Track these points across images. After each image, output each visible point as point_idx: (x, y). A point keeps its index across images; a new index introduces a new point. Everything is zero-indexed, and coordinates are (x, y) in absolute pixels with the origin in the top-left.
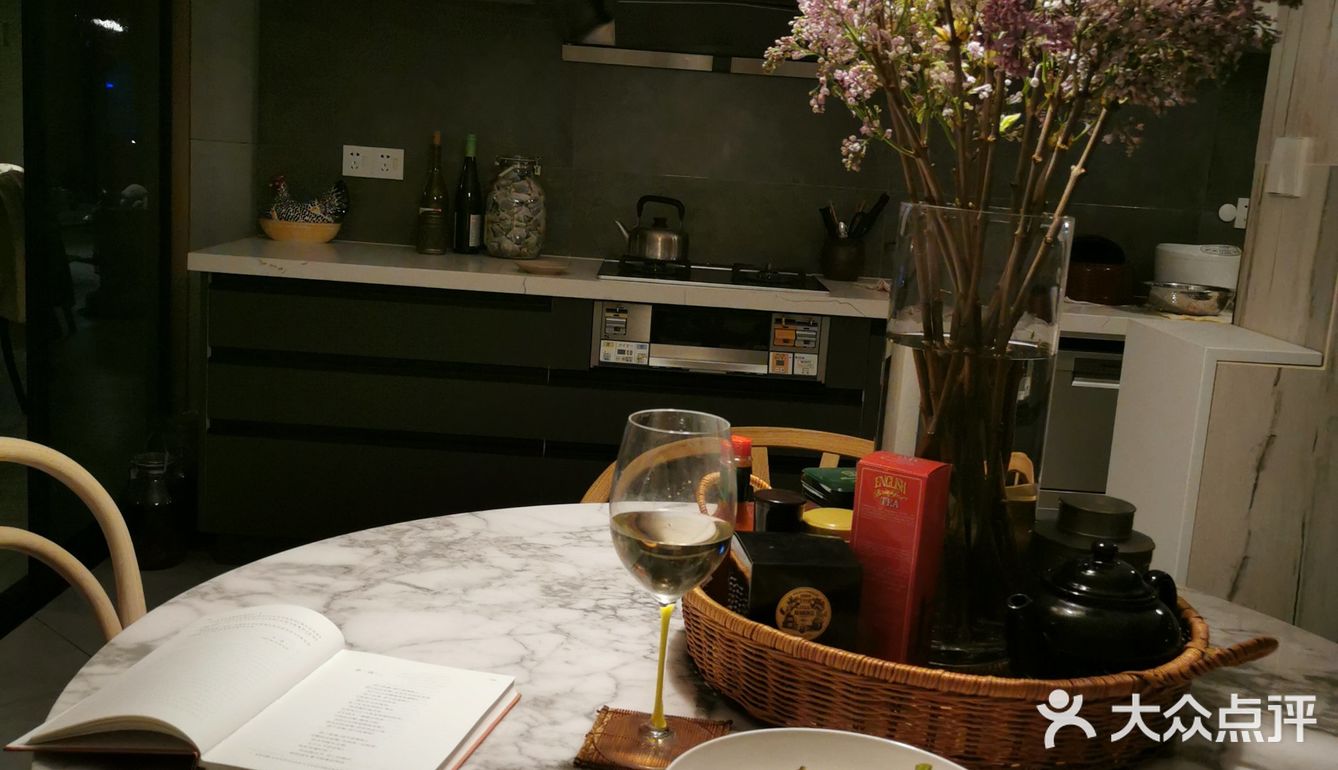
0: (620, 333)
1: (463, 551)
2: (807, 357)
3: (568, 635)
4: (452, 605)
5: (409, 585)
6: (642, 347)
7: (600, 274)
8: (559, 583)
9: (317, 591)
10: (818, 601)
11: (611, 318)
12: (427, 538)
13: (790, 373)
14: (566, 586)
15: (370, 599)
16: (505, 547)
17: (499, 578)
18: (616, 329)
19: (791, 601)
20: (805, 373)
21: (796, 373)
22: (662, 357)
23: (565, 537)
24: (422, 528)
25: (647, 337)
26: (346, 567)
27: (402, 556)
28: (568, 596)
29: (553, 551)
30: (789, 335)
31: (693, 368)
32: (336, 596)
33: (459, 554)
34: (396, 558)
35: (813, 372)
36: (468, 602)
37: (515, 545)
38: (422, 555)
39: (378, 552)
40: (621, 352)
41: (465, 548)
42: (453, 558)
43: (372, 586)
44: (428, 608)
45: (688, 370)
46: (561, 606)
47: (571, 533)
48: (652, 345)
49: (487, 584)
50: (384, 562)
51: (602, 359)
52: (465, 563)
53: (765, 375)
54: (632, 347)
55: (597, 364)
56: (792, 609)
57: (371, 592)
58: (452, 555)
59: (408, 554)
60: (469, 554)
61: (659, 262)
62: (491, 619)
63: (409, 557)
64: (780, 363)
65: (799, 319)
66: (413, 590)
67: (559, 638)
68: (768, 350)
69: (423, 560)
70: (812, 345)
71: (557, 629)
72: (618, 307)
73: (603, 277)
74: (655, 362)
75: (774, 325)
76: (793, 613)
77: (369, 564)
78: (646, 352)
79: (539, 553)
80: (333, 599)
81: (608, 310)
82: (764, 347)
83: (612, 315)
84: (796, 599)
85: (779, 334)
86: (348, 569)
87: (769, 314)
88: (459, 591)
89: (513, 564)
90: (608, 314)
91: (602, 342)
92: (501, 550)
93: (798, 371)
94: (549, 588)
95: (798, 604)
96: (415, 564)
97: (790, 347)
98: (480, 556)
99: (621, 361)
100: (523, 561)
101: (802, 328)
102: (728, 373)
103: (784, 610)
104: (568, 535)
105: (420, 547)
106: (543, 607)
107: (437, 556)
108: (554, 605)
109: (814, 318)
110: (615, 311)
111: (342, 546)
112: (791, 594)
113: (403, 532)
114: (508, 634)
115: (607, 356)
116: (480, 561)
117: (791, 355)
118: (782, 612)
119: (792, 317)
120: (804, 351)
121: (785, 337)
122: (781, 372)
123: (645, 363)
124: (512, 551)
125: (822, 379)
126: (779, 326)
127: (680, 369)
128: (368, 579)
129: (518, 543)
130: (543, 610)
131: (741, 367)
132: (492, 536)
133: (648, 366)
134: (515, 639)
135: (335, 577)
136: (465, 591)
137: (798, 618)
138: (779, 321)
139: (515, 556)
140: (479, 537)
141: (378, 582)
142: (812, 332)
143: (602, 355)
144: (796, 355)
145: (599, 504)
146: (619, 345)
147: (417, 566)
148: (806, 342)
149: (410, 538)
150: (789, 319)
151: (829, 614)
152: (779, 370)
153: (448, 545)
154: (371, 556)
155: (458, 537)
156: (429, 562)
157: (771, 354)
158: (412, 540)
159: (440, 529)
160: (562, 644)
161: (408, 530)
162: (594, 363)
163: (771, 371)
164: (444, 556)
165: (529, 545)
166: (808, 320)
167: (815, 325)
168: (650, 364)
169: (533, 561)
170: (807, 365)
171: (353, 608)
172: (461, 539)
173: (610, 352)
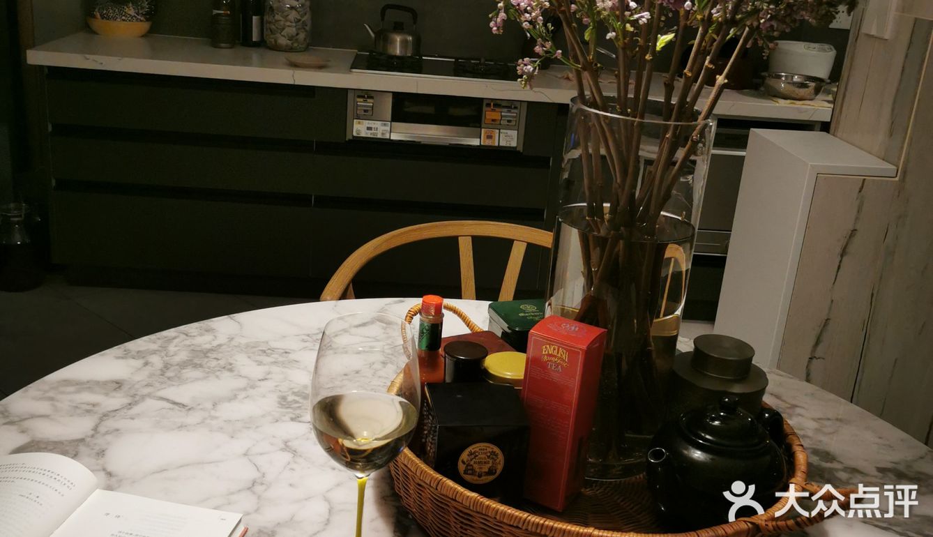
0: (369, 115)
1: (218, 359)
2: (509, 132)
3: (294, 452)
4: (203, 422)
5: (167, 400)
6: (385, 125)
7: (352, 68)
8: (294, 393)
9: (88, 411)
10: (493, 453)
11: (360, 102)
12: (190, 346)
13: (496, 144)
14: (298, 396)
15: (132, 419)
16: (253, 353)
17: (245, 389)
18: (365, 111)
19: (471, 454)
20: (508, 145)
21: (501, 144)
22: (401, 133)
23: (304, 341)
24: (187, 335)
25: (389, 116)
26: (117, 383)
27: (167, 366)
28: (299, 407)
29: (292, 356)
30: (496, 115)
31: (424, 141)
32: (105, 416)
33: (214, 363)
34: (161, 370)
35: (514, 144)
36: (216, 418)
37: (261, 351)
38: (183, 365)
39: (146, 364)
40: (369, 129)
41: (219, 356)
42: (209, 368)
43: (136, 403)
44: (181, 427)
45: (420, 142)
46: (292, 419)
47: (308, 335)
48: (393, 123)
49: (233, 398)
50: (151, 375)
51: (355, 134)
52: (218, 373)
53: (478, 146)
54: (376, 124)
55: (351, 138)
56: (471, 460)
57: (136, 410)
58: (208, 364)
59: (171, 365)
60: (222, 362)
61: (398, 57)
62: (232, 437)
63: (173, 368)
64: (490, 137)
65: (504, 104)
66: (171, 406)
67: (287, 456)
68: (480, 127)
69: (184, 371)
70: (513, 123)
71: (287, 447)
72: (367, 94)
73: (354, 70)
74: (394, 137)
75: (485, 108)
76: (472, 463)
77: (137, 378)
78: (388, 128)
79: (281, 359)
80: (101, 420)
81: (359, 97)
82: (478, 125)
83: (362, 100)
84: (475, 452)
85: (489, 115)
86: (118, 384)
87: (481, 100)
88: (209, 405)
89: (255, 371)
90: (359, 100)
91: (355, 120)
92: (249, 357)
93: (503, 143)
94: (284, 398)
95: (477, 456)
96: (176, 376)
97: (496, 124)
98: (231, 364)
99: (369, 136)
100: (266, 368)
101: (506, 110)
102: (450, 144)
103: (465, 460)
104: (306, 338)
105: (183, 356)
106: (277, 421)
107: (196, 366)
108: (287, 418)
109: (515, 103)
110: (363, 97)
111: (118, 358)
112: (470, 449)
113: (170, 340)
114: (245, 455)
115: (358, 132)
116: (231, 370)
117: (497, 131)
118: (463, 462)
119: (498, 102)
120: (508, 127)
121: (494, 118)
122: (490, 144)
123: (388, 137)
124: (259, 358)
125: (520, 149)
126: (489, 109)
127: (414, 142)
128: (134, 396)
129: (264, 349)
130: (277, 423)
131: (461, 141)
132: (244, 341)
133: (390, 139)
134: (250, 461)
135: (107, 394)
136: (215, 405)
137: (476, 466)
138: (488, 105)
139: (260, 363)
140: (234, 343)
141: (143, 397)
142: (514, 113)
143: (354, 131)
144: (501, 131)
145: (333, 302)
146: (367, 123)
147: (179, 380)
148: (509, 121)
149: (176, 346)
150: (497, 104)
151: (502, 462)
152: (488, 142)
153: (205, 353)
154: (140, 369)
155: (215, 343)
156: (189, 373)
157: (483, 130)
158: (177, 348)
159: (201, 335)
160: (289, 463)
161: (175, 338)
162: (349, 137)
163: (482, 144)
164: (201, 366)
165: (273, 350)
166: (510, 105)
167: (515, 108)
168: (392, 138)
169: (275, 369)
170: (509, 138)
171: (117, 430)
172: (218, 345)
173: (361, 129)
